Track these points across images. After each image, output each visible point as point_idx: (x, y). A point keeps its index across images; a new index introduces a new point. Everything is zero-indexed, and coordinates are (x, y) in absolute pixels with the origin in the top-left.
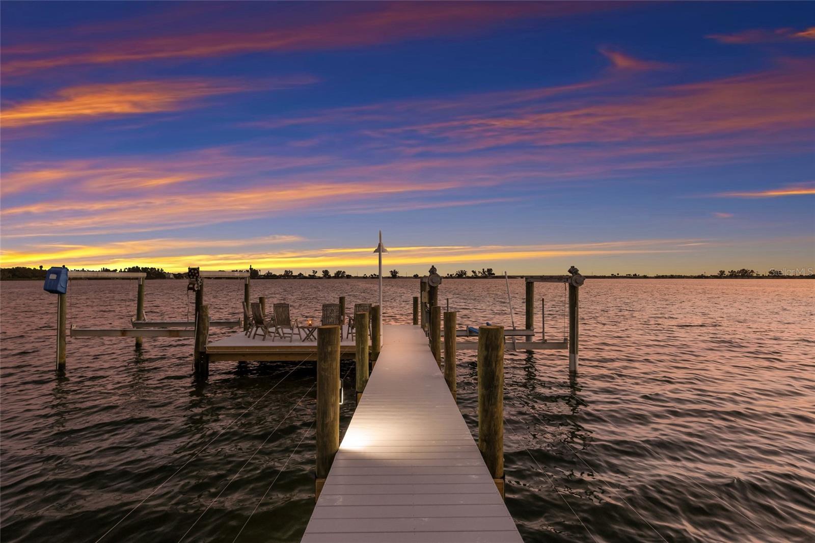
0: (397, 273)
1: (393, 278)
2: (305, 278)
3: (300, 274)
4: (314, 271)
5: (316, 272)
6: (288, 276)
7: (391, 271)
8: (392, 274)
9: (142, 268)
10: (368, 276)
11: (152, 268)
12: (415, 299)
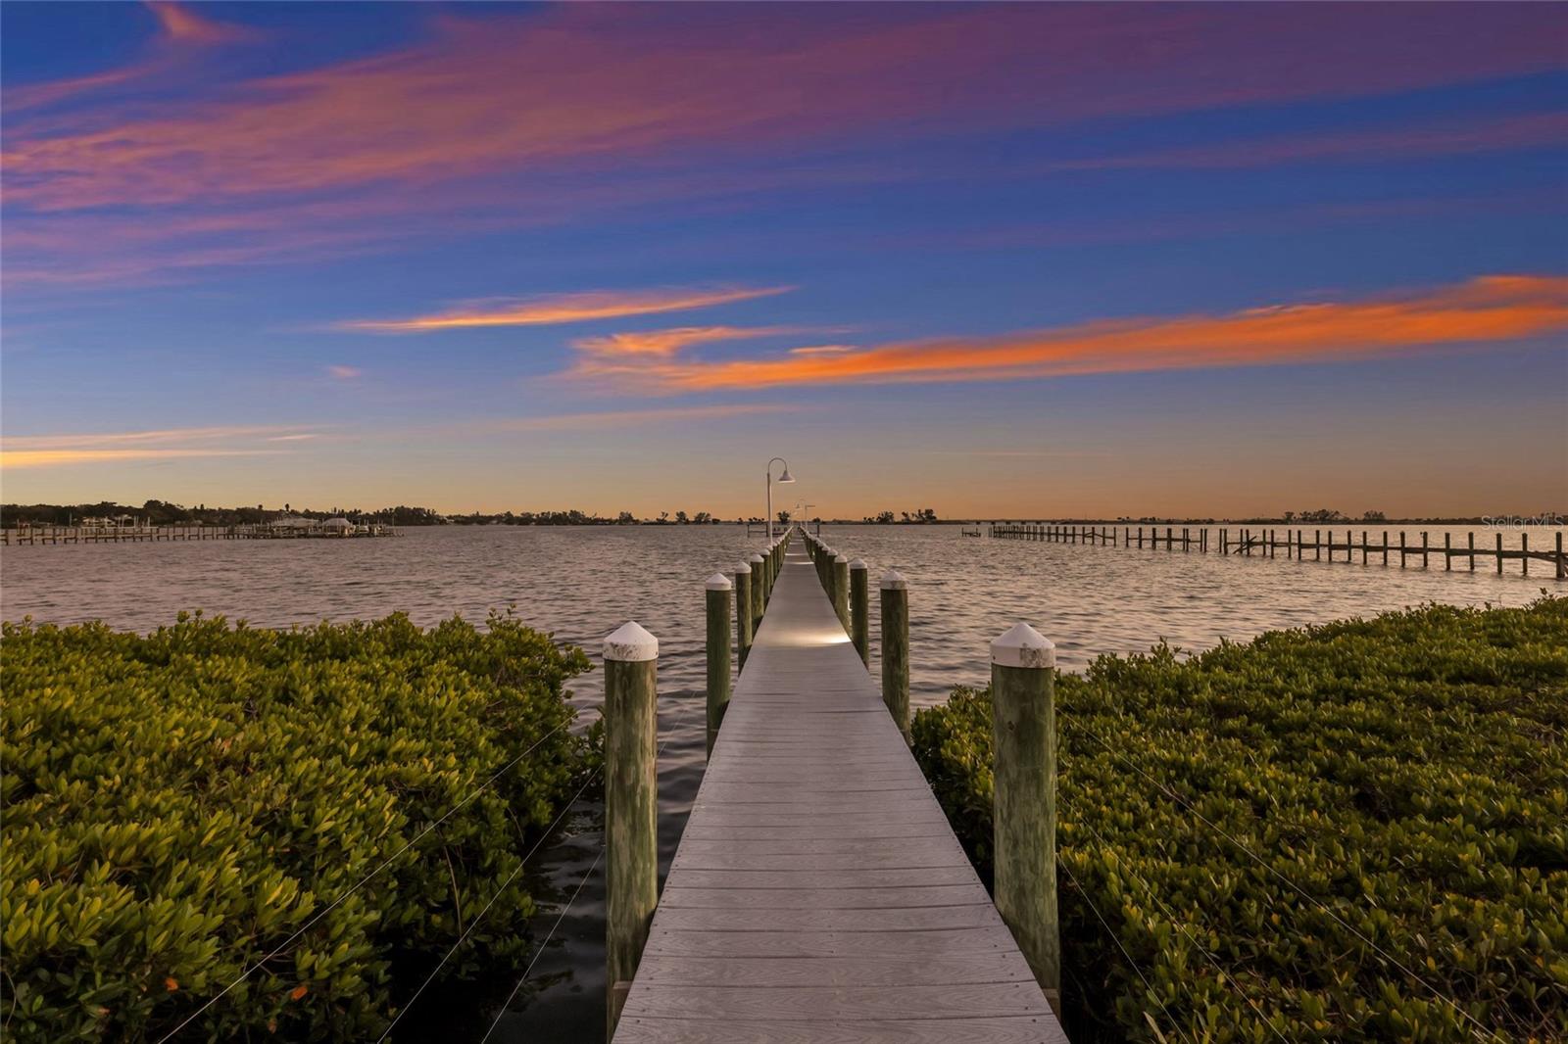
2: (652, 523)
3: (645, 518)
4: (663, 513)
5: (667, 515)
6: (627, 521)
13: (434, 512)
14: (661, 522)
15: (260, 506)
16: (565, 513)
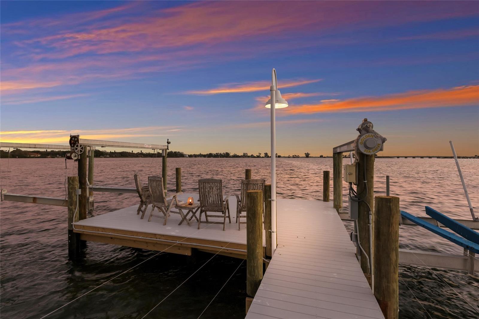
0: (309, 154)
1: (307, 158)
2: (255, 157)
3: (252, 155)
4: (259, 153)
5: (261, 154)
6: (245, 156)
7: (306, 153)
8: (306, 155)
9: (174, 152)
10: (291, 156)
11: (178, 152)
12: (326, 174)
13: (183, 153)
14: (258, 157)
15: (115, 151)
16: (224, 153)
